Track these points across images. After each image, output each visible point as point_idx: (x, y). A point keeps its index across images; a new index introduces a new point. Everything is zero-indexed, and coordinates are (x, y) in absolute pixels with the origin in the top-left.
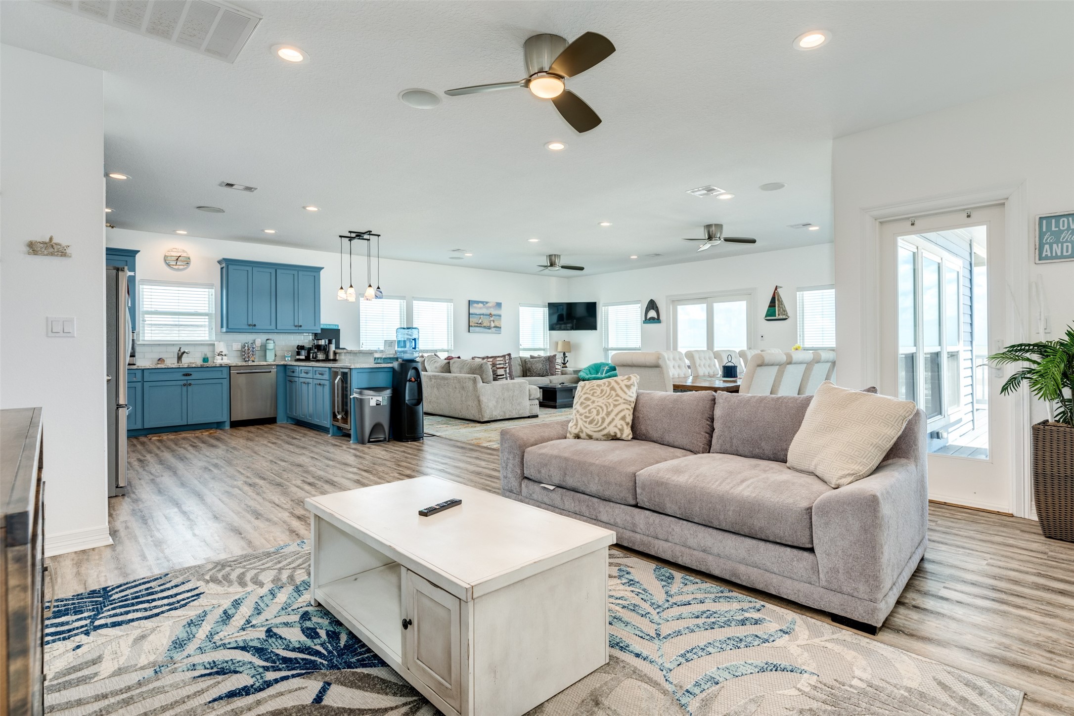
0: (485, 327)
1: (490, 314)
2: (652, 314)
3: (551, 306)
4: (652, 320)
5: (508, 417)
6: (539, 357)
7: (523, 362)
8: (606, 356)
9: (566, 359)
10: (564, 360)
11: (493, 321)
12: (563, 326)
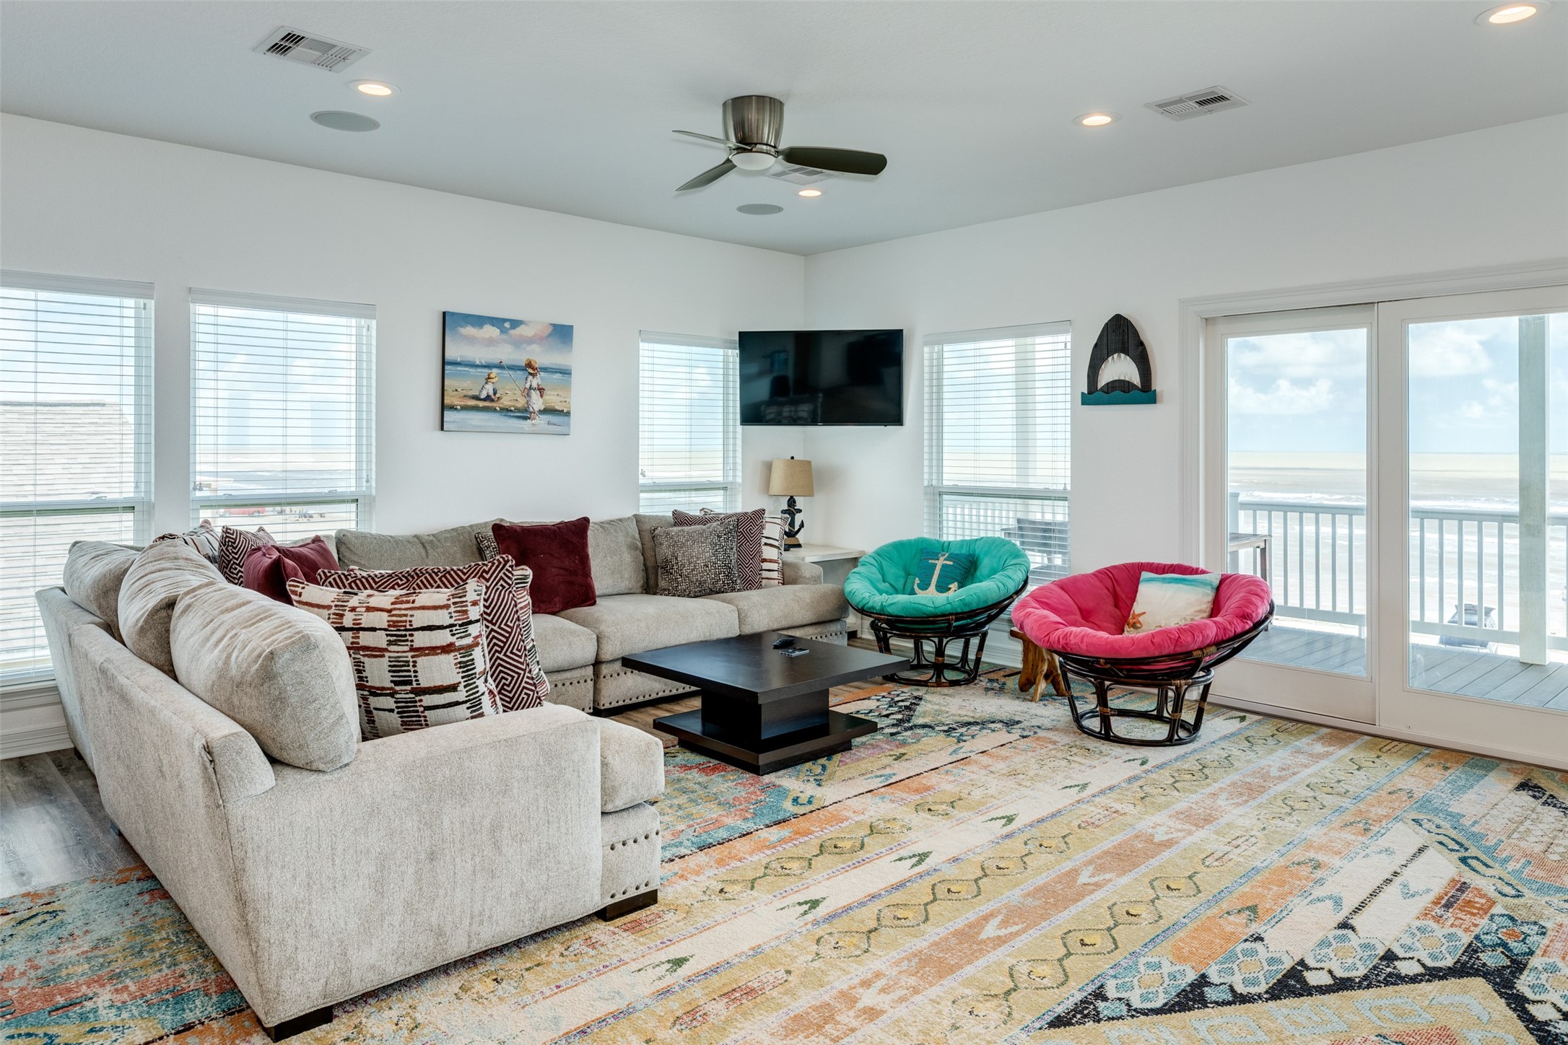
0: (505, 411)
1: (529, 365)
2: (1120, 368)
3: (749, 342)
4: (1120, 393)
5: (459, 947)
6: (705, 520)
7: (647, 537)
8: (937, 517)
9: (798, 518)
10: (792, 524)
11: (541, 390)
12: (786, 411)
